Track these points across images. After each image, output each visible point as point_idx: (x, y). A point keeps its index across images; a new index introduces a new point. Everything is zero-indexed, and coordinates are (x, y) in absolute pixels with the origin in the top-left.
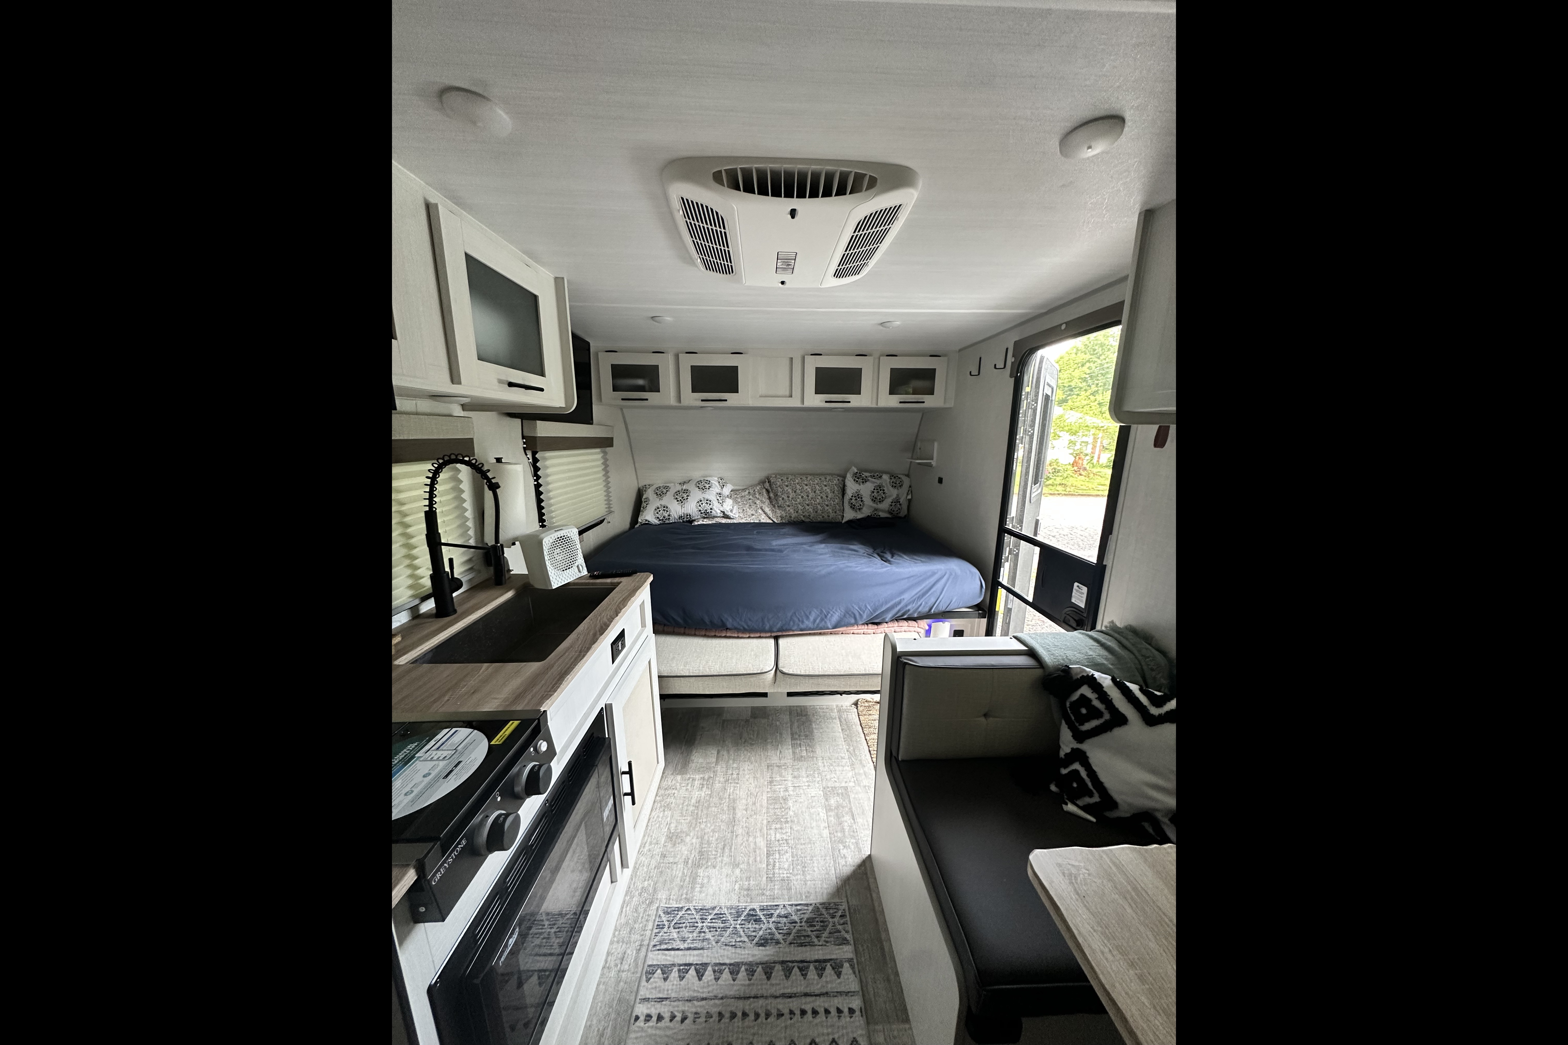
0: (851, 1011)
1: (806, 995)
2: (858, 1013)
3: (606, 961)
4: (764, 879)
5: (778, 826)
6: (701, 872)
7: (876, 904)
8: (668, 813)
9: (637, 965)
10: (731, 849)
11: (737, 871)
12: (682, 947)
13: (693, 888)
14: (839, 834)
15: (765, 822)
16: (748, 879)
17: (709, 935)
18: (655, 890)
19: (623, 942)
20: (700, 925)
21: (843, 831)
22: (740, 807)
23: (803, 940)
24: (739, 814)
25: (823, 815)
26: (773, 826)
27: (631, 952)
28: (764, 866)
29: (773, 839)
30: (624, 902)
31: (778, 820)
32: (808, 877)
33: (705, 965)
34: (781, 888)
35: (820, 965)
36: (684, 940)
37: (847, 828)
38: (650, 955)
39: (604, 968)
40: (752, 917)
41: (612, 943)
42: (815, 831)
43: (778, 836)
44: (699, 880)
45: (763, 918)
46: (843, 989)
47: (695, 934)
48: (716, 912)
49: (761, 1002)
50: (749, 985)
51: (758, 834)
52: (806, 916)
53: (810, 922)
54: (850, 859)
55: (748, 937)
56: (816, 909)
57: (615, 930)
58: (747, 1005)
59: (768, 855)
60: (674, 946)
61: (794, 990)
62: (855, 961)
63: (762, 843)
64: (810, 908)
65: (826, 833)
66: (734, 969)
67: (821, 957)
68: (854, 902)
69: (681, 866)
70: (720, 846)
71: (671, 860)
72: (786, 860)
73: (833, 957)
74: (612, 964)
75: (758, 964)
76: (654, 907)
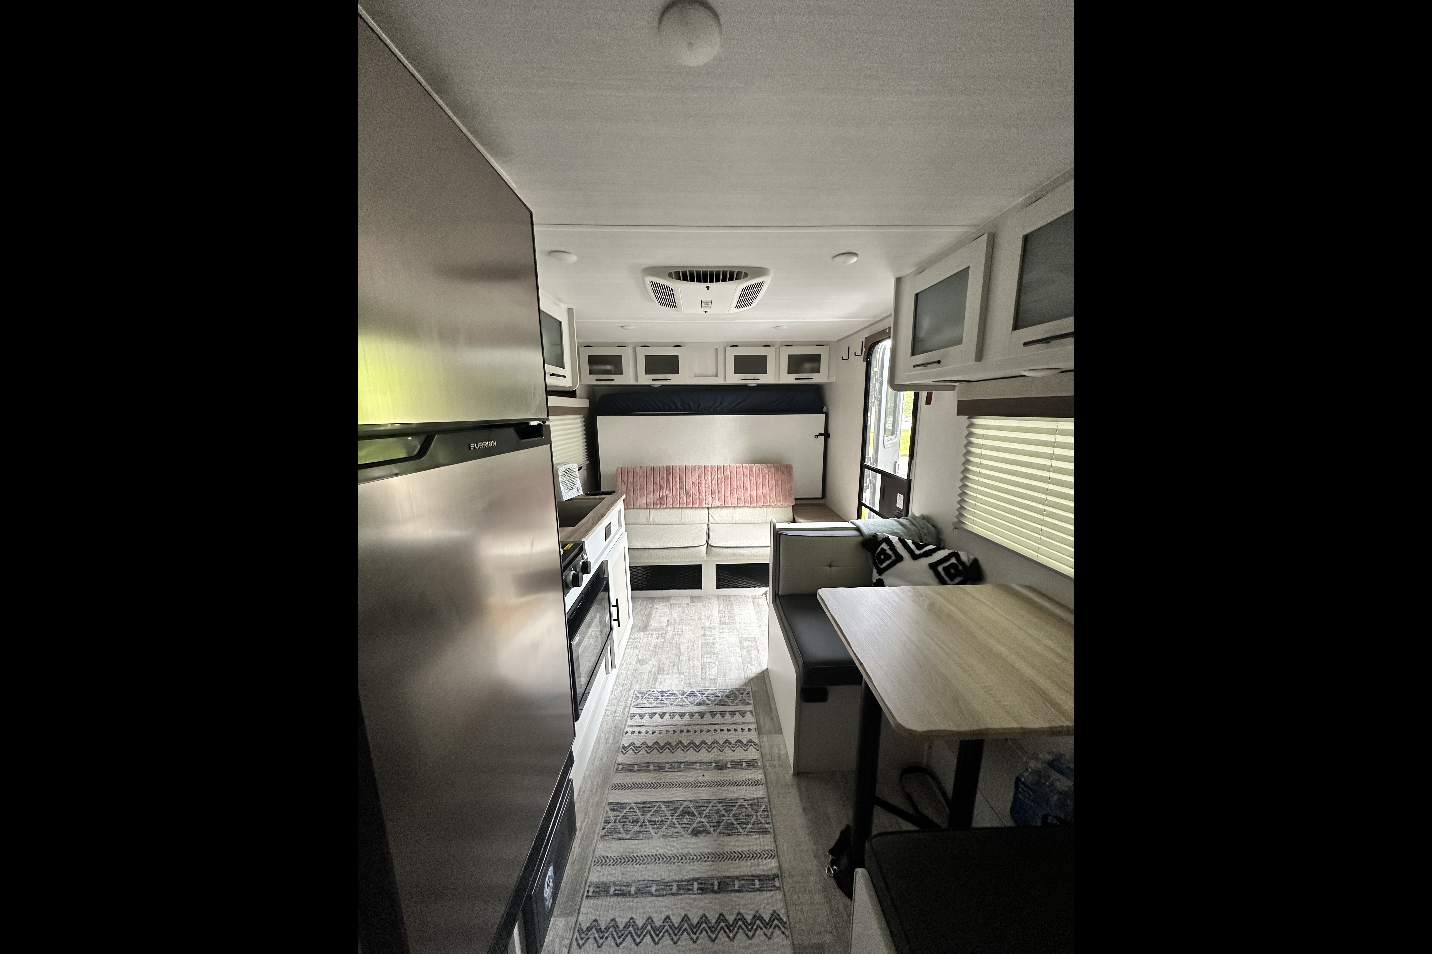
0: (749, 730)
1: (724, 724)
2: (753, 730)
3: (606, 713)
4: (700, 679)
5: (709, 656)
6: (659, 677)
7: (769, 689)
8: (637, 651)
9: (624, 714)
10: (678, 666)
11: (683, 676)
12: (650, 706)
13: (655, 684)
14: (748, 659)
15: (700, 654)
16: (690, 679)
17: (666, 702)
18: (631, 684)
19: (614, 705)
20: (661, 698)
21: (751, 658)
22: (683, 647)
23: (723, 703)
24: (683, 651)
25: (738, 650)
26: (706, 656)
27: (620, 709)
28: (700, 674)
29: (705, 662)
30: (613, 689)
31: (708, 653)
32: (727, 678)
33: (665, 714)
34: (710, 683)
35: (733, 713)
36: (652, 704)
37: (753, 656)
38: (631, 709)
39: (604, 715)
40: (692, 694)
41: (608, 706)
42: (733, 658)
43: (709, 661)
44: (659, 680)
45: (699, 695)
46: (745, 722)
47: (658, 702)
48: (670, 692)
49: (697, 727)
50: (690, 721)
51: (696, 659)
52: (725, 694)
53: (728, 696)
54: (754, 670)
55: (690, 702)
56: (732, 691)
57: (609, 701)
58: (689, 728)
59: (702, 669)
60: (646, 706)
61: (718, 722)
62: (754, 711)
63: (698, 664)
64: (728, 691)
65: (740, 659)
66: (682, 715)
67: (734, 710)
68: (755, 689)
69: (647, 674)
70: (672, 665)
71: (641, 671)
72: (713, 671)
73: (741, 710)
74: (609, 714)
75: (696, 713)
76: (632, 691)
